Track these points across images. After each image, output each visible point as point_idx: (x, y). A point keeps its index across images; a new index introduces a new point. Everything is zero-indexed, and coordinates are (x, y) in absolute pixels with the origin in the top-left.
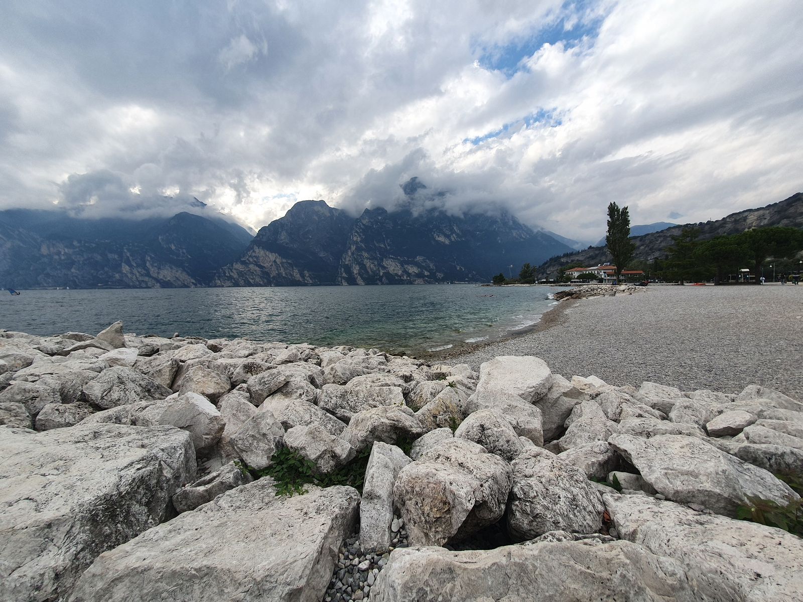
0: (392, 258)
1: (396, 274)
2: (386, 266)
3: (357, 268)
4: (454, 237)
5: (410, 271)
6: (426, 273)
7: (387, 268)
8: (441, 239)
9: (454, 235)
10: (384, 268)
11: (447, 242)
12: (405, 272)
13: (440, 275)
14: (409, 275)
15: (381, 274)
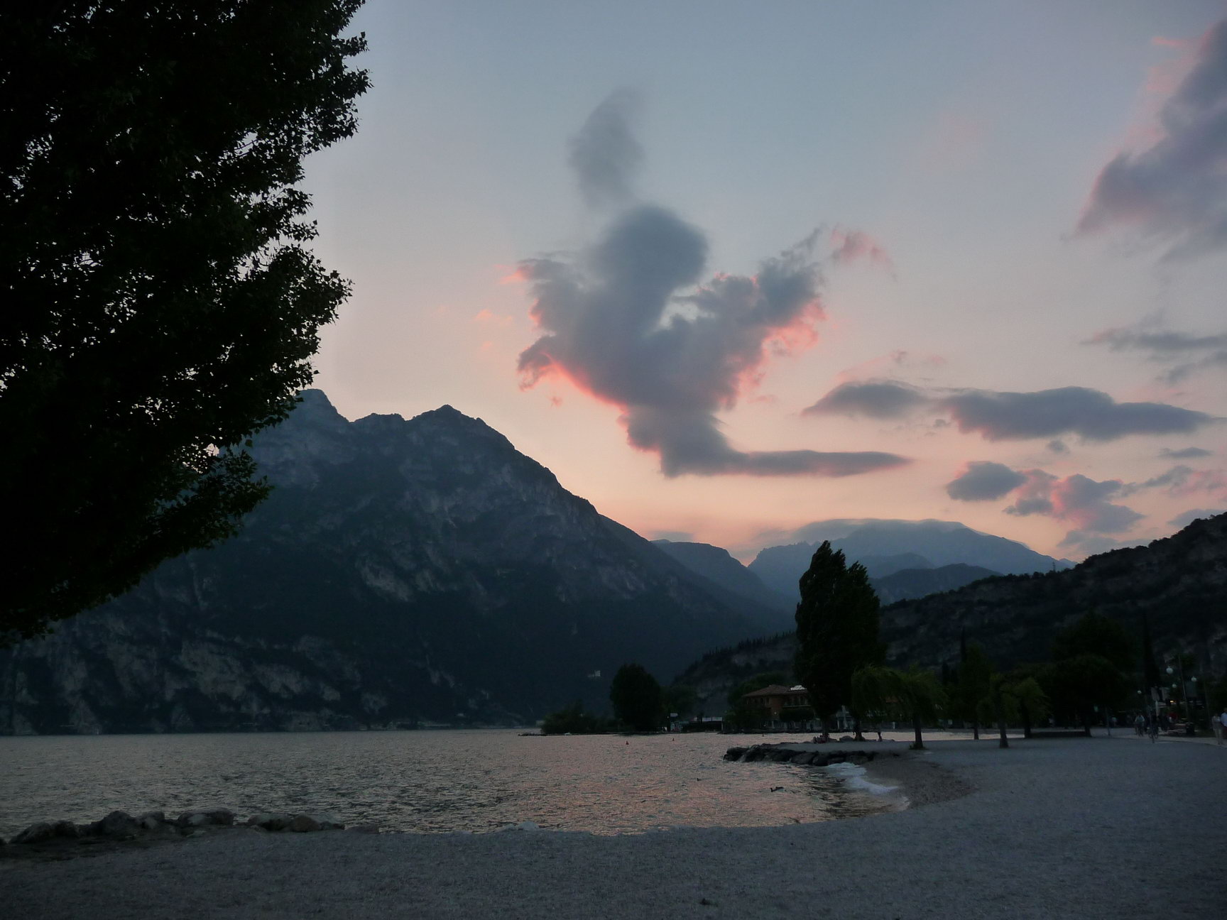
0: (212, 640)
1: (225, 698)
2: (188, 666)
3: (81, 672)
4: (424, 580)
5: (275, 687)
6: (330, 694)
7: (193, 674)
8: (385, 583)
9: (427, 574)
10: (180, 672)
11: (403, 594)
12: (257, 688)
13: (374, 701)
14: (268, 698)
15: (169, 696)
